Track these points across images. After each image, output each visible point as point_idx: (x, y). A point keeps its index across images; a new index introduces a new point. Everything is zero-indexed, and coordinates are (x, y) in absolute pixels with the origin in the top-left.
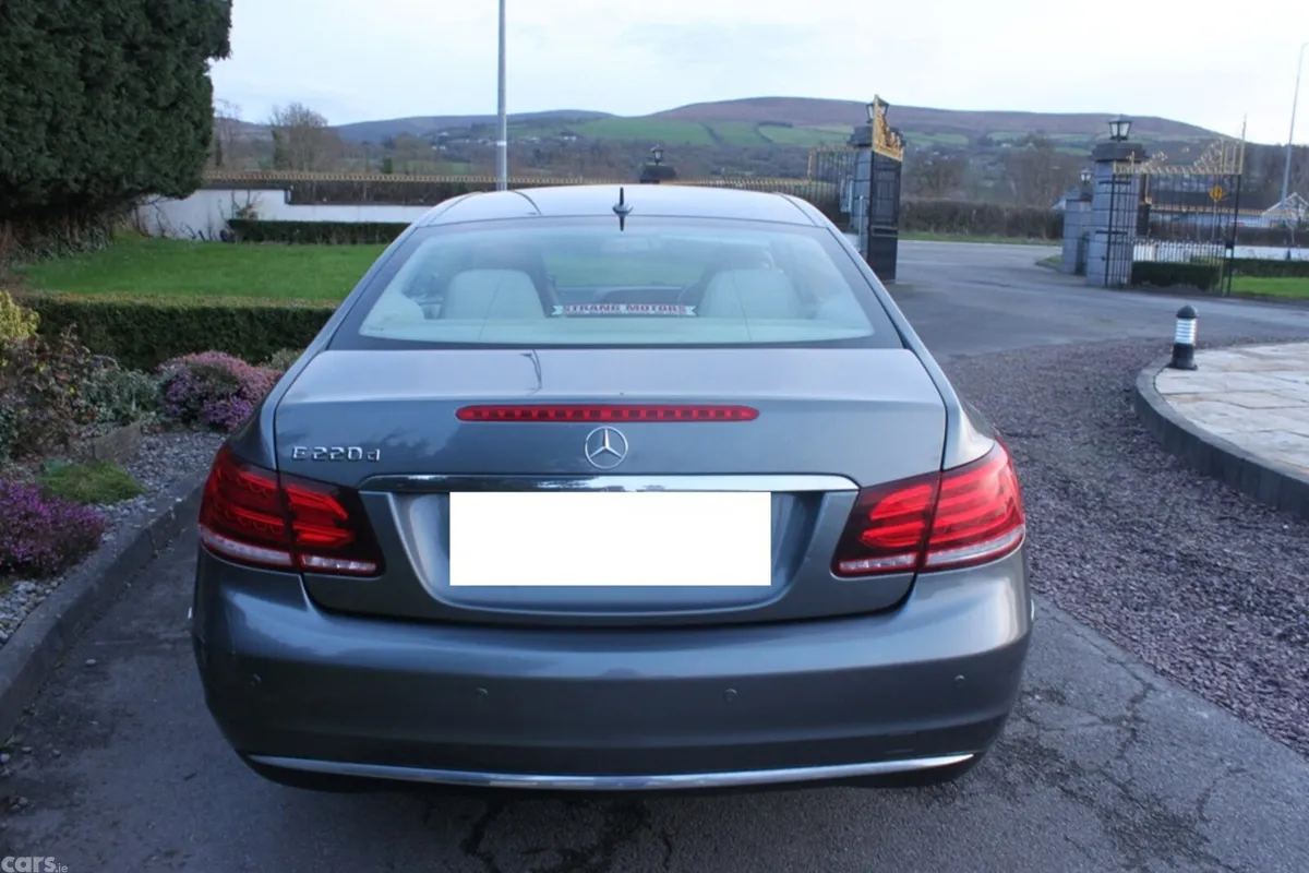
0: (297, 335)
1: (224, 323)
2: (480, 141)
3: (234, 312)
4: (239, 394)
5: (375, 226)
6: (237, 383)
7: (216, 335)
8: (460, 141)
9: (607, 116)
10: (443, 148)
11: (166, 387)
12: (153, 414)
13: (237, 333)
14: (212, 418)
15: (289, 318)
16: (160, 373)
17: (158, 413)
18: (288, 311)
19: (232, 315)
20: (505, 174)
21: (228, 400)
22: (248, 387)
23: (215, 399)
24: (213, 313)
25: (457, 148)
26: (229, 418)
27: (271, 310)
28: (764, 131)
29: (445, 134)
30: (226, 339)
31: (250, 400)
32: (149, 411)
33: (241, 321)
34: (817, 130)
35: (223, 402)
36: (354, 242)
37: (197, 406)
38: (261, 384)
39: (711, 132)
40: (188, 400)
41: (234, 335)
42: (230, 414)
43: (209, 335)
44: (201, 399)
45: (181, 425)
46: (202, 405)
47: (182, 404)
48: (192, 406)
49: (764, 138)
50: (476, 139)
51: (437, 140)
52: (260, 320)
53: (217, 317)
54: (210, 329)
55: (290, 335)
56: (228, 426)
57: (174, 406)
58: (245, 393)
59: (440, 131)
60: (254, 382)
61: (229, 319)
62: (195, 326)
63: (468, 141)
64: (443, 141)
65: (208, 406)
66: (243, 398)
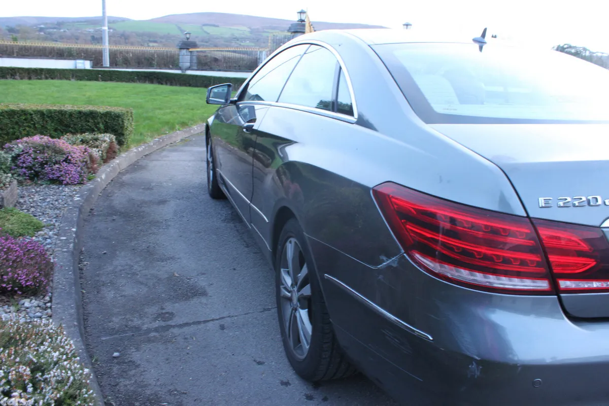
0: (72, 126)
1: (25, 119)
2: (62, 30)
3: (32, 113)
4: (67, 160)
5: (42, 70)
6: (64, 154)
7: (20, 126)
8: (51, 30)
9: (128, 20)
10: (42, 33)
11: (15, 159)
12: (10, 175)
13: (34, 124)
14: (51, 176)
15: (67, 116)
16: (11, 149)
17: (13, 174)
18: (66, 112)
19: (31, 114)
20: (107, 44)
21: (61, 165)
22: (71, 156)
23: (53, 165)
24: (18, 113)
25: (49, 33)
26: (62, 176)
27: (55, 111)
28: (205, 28)
29: (42, 26)
30: (28, 129)
31: (73, 164)
32: (7, 174)
33: (36, 118)
34: (230, 28)
35: (57, 166)
36: (30, 78)
37: (40, 169)
38: (78, 155)
39: (179, 28)
40: (34, 165)
41: (32, 126)
42: (62, 173)
43: (16, 127)
44: (42, 165)
45: (28, 181)
46: (43, 168)
47: (30, 168)
48: (37, 170)
49: (206, 32)
50: (60, 29)
51: (38, 29)
52: (49, 117)
53: (21, 115)
54: (17, 123)
55: (68, 126)
56: (63, 181)
57: (24, 170)
58: (70, 160)
59: (40, 25)
60: (75, 153)
61: (29, 116)
62: (6, 121)
63: (55, 30)
64: (41, 30)
65: (47, 168)
66: (69, 163)
